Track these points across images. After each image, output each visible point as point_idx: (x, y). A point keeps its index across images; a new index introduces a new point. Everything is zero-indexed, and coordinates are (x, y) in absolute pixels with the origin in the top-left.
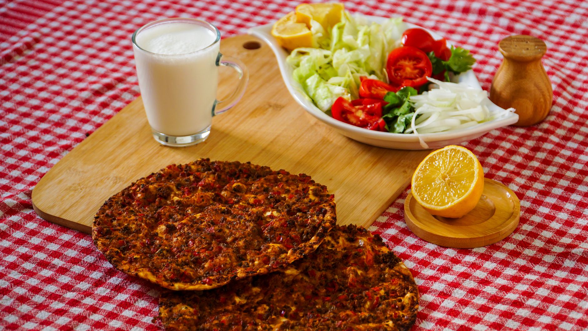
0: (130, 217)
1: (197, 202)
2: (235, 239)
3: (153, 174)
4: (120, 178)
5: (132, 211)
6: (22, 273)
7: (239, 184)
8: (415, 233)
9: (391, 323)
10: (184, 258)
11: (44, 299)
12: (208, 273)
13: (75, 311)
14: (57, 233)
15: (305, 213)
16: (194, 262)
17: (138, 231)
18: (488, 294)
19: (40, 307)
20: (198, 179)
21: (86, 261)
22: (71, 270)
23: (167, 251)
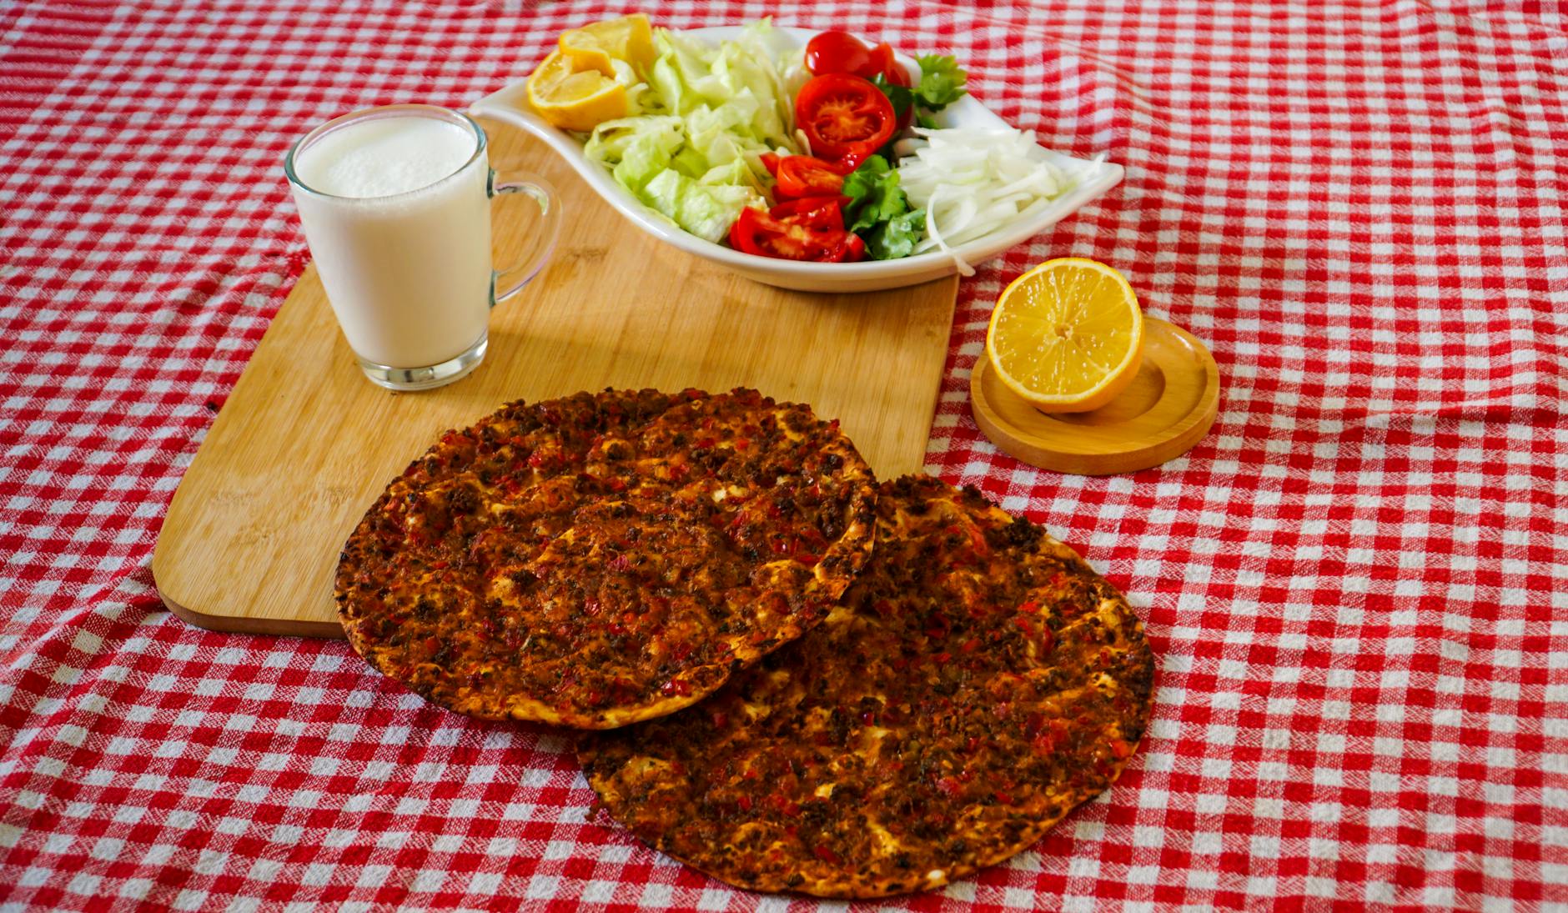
0: (420, 578)
1: (551, 505)
2: (685, 574)
3: (415, 463)
4: (341, 489)
5: (416, 562)
6: (216, 779)
7: (614, 441)
8: (1025, 460)
9: (1105, 678)
10: (593, 645)
11: (300, 830)
12: (667, 667)
13: (392, 842)
14: (254, 655)
15: (797, 473)
16: (619, 650)
17: (454, 606)
18: (1257, 559)
19: (302, 854)
20: (523, 453)
21: (353, 706)
22: (330, 738)
23: (548, 638)
